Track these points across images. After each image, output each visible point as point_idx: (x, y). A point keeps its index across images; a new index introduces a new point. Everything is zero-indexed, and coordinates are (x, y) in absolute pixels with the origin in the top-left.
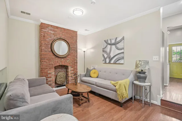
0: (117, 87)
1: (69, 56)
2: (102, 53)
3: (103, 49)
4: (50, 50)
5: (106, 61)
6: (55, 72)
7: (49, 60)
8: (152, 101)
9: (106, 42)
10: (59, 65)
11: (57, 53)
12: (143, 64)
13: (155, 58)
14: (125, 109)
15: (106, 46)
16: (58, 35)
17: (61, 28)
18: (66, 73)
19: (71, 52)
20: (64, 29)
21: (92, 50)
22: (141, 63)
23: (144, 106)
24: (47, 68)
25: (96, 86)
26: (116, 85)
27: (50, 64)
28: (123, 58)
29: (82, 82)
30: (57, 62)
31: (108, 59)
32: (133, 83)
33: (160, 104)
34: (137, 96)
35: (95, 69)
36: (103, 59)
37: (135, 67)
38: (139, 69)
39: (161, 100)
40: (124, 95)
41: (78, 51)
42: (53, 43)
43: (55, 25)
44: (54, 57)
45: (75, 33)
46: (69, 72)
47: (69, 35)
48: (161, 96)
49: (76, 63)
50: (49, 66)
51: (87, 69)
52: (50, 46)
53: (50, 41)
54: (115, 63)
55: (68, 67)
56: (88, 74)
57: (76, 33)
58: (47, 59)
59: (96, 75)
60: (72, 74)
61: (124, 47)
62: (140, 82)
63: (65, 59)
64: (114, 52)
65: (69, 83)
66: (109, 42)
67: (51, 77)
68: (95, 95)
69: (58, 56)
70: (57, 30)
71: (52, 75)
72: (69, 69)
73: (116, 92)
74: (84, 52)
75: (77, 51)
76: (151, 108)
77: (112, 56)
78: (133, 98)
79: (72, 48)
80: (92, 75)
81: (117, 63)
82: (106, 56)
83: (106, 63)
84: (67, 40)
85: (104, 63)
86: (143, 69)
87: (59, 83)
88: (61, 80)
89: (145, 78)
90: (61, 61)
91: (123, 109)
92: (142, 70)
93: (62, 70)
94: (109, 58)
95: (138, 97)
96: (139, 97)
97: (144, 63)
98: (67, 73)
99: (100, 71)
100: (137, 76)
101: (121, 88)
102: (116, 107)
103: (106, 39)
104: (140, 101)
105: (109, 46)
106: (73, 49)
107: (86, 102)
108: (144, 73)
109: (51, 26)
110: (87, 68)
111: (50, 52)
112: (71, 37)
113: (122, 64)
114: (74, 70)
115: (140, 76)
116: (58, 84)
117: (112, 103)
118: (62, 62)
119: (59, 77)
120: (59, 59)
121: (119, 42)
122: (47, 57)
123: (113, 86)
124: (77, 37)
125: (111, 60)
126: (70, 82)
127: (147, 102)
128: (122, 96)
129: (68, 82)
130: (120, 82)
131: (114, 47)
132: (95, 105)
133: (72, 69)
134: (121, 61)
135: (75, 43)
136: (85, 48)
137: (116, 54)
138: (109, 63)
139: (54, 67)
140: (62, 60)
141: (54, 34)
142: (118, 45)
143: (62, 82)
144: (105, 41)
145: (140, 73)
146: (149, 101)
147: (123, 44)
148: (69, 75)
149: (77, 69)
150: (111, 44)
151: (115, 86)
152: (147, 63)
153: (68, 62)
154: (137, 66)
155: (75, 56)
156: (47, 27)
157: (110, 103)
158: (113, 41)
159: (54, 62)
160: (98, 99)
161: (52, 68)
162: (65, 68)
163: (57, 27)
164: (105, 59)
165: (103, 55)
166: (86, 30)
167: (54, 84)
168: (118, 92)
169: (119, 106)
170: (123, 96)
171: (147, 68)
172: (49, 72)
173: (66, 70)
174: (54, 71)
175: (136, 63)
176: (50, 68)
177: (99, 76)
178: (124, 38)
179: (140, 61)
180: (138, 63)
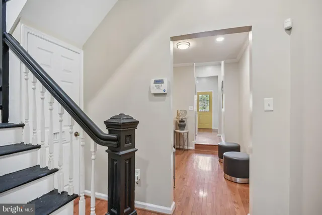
8: (189, 147)
12: (183, 113)
13: (191, 108)
32: (175, 132)
33: (194, 149)
37: (176, 116)
38: (180, 118)
39: (195, 144)
48: (195, 141)
62: (180, 130)
86: (183, 118)
89: (184, 126)
100: (178, 124)
108: (184, 121)
115: (181, 124)
145: (180, 121)
152: (186, 112)
171: (186, 117)
179: (181, 110)
180: (179, 112)
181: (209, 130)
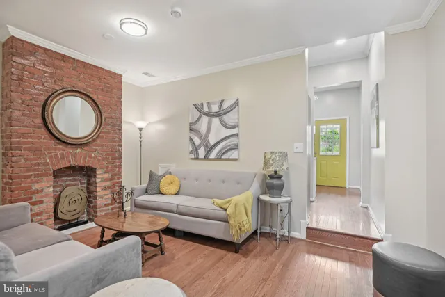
0: (229, 211)
1: (98, 142)
2: (187, 134)
3: (191, 124)
4: (39, 121)
5: (197, 154)
6: (54, 187)
7: (37, 151)
8: (292, 232)
9: (198, 108)
10: (68, 165)
11: (63, 132)
12: (278, 159)
13: (298, 147)
14: (245, 255)
15: (199, 119)
16: (65, 79)
17: (74, 59)
18: (88, 188)
19: (103, 129)
20: (85, 65)
21: (161, 127)
22: (274, 156)
23: (279, 244)
24: (30, 176)
25: (176, 215)
26: (225, 206)
27: (38, 164)
28: (236, 147)
29: (137, 209)
30: (63, 157)
31: (203, 150)
32: (259, 199)
33: (304, 237)
34: (265, 226)
35: (170, 173)
36: (191, 149)
37: (262, 165)
38: (270, 170)
39: (308, 228)
40: (244, 226)
41: (124, 127)
42: (49, 101)
43: (58, 51)
44: (52, 142)
45: (114, 79)
46: (98, 185)
47: (97, 83)
48: (307, 221)
49: (117, 161)
50: (35, 170)
51: (151, 175)
52: (39, 110)
53: (42, 94)
54: (219, 158)
55: (95, 172)
56: (154, 186)
57: (118, 77)
58: (29, 149)
59: (174, 189)
60: (105, 188)
61: (238, 123)
62: (272, 195)
63: (86, 148)
64: (217, 132)
65: (99, 214)
66: (206, 109)
67: (41, 202)
68: (174, 236)
69: (65, 141)
70: (62, 64)
71: (47, 195)
72: (98, 176)
73: (228, 222)
74: (141, 129)
75: (121, 126)
76: (291, 246)
77: (212, 142)
78: (259, 231)
79: (107, 120)
80: (164, 188)
81: (224, 157)
82: (197, 141)
83: (197, 158)
84: (94, 97)
85: (192, 159)
86: (278, 170)
87: (67, 217)
88: (73, 207)
89: (281, 187)
90: (75, 156)
91: (241, 256)
92: (276, 172)
93: (75, 180)
94: (206, 146)
95: (267, 229)
96: (269, 228)
97: (280, 157)
98: (92, 188)
99: (185, 179)
100: (266, 184)
101: (237, 212)
102: (226, 255)
103: (198, 102)
104: (270, 236)
105: (205, 119)
106: (111, 120)
107: (155, 255)
108: (280, 177)
109: (45, 50)
110: (151, 171)
111: (39, 127)
112: (105, 89)
113: (235, 160)
114: (111, 180)
115: (272, 184)
116: (64, 221)
117: (216, 248)
118: (78, 157)
119: (68, 199)
120: (69, 150)
121: (229, 111)
122: (31, 143)
123: (219, 208)
124: (120, 89)
125: (209, 151)
126: (100, 211)
127: (283, 236)
128: (240, 229)
129: (96, 212)
130: (235, 199)
131: (216, 121)
132: (179, 258)
133: (107, 175)
134: (233, 154)
135: (116, 105)
136: (143, 119)
137: (221, 138)
138: (206, 158)
139: (51, 172)
140: (79, 150)
141: (51, 75)
142: (225, 118)
143: (74, 213)
144: (195, 106)
145: (271, 177)
146: (287, 234)
147: (236, 116)
148: (98, 194)
149: (120, 176)
150: (210, 115)
151: (225, 210)
152: (284, 156)
153: (95, 157)
154: (266, 164)
155: (115, 142)
156: (31, 53)
157: (212, 248)
158: (215, 108)
159: (51, 158)
160: (184, 244)
161: (46, 175)
162: (84, 175)
163: (64, 58)
164: (196, 149)
165: (191, 139)
166: (146, 74)
167: (52, 221)
168: (232, 222)
169: (231, 251)
170: (243, 229)
171: (285, 167)
172: (35, 187)
173: (88, 180)
174: (52, 183)
175: (265, 157)
176: (41, 176)
177: (181, 191)
178: (238, 103)
179: (272, 153)
180: (268, 157)
181: (339, 190)
